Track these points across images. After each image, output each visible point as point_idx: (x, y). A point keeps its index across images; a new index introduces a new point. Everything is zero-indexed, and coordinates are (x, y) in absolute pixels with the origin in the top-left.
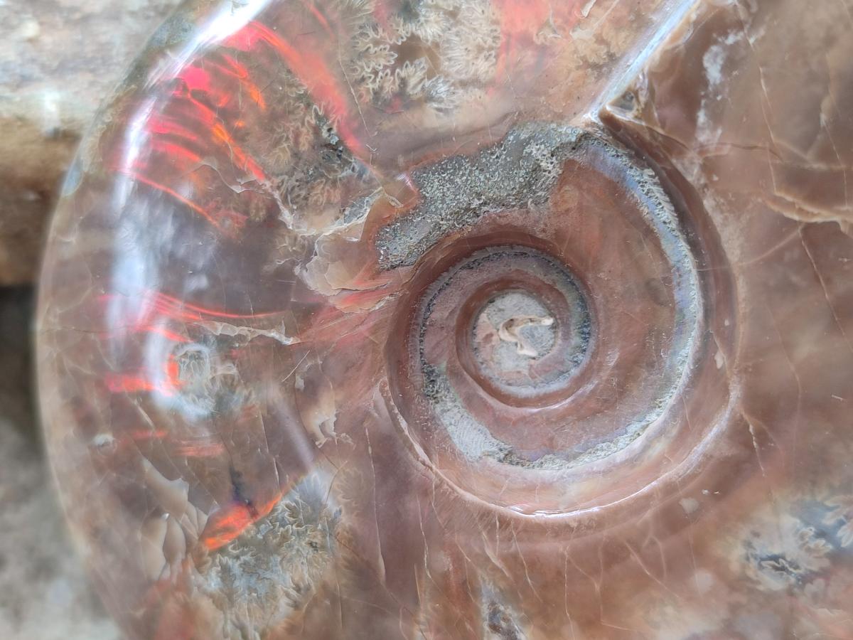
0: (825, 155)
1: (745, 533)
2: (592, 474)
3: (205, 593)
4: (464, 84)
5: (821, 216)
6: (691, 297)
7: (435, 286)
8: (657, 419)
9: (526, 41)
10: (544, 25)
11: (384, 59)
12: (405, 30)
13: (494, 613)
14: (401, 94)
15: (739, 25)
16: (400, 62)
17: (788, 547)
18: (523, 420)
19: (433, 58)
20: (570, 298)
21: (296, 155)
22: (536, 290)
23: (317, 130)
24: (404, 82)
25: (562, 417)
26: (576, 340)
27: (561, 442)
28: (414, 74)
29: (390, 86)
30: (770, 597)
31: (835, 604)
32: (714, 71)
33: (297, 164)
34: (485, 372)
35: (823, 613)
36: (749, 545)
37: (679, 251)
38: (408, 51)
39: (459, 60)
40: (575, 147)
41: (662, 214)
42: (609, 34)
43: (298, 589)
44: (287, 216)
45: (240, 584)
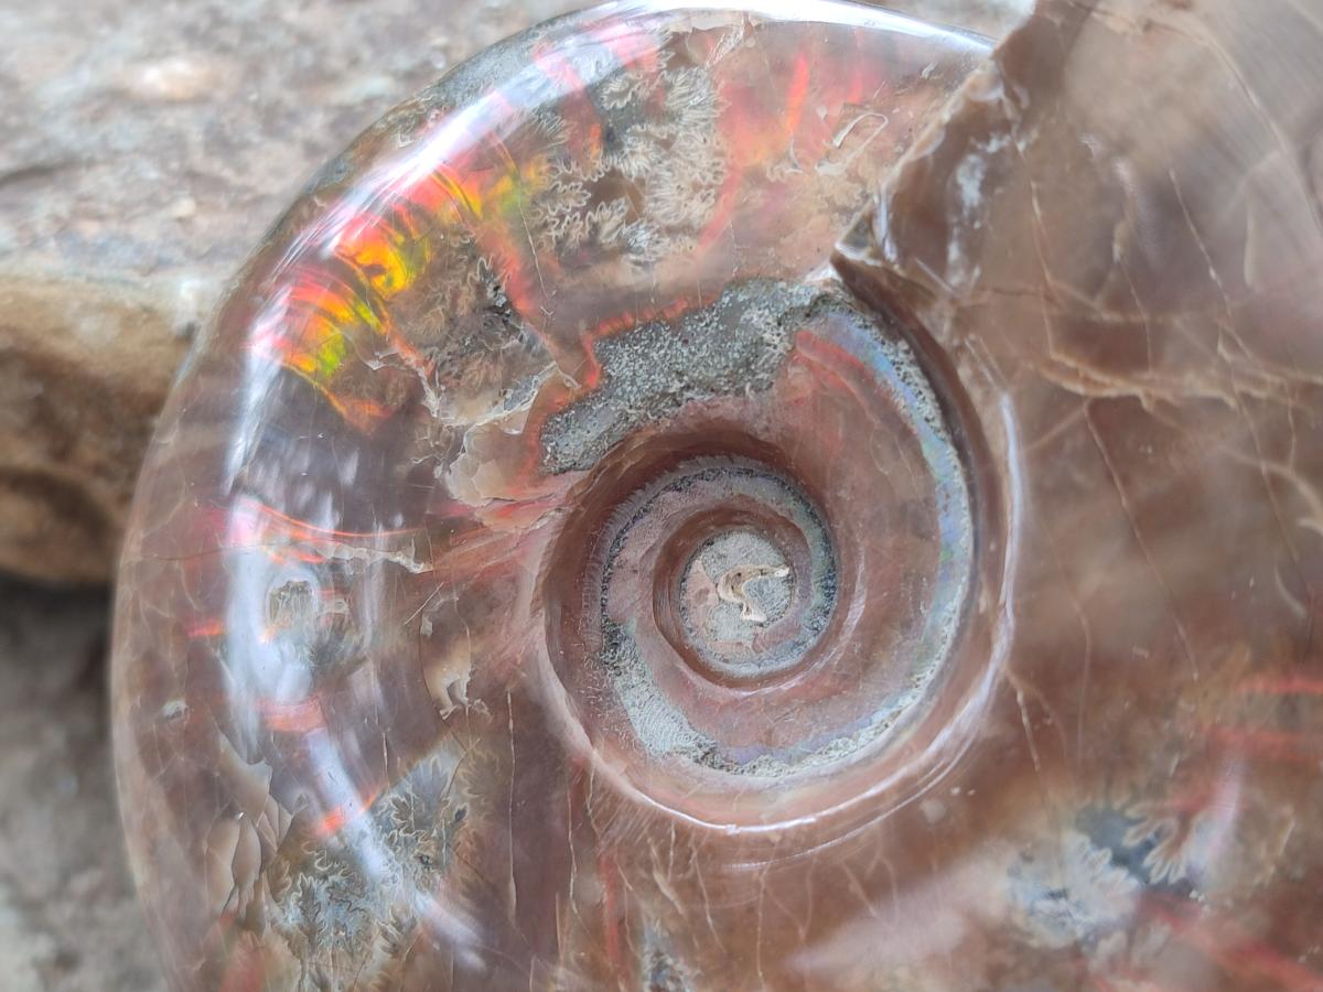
0: (1118, 302)
1: (1013, 854)
2: (816, 778)
3: (279, 931)
4: (670, 231)
5: (1114, 387)
6: (957, 524)
7: (625, 511)
8: (909, 702)
9: (756, 178)
10: (781, 157)
11: (575, 199)
12: (598, 163)
13: (659, 967)
14: (591, 243)
15: (1005, 127)
16: (594, 204)
17: (1071, 880)
18: (734, 704)
19: (636, 199)
20: (812, 535)
21: (452, 321)
23: (480, 289)
24: (596, 228)
25: (786, 701)
26: (818, 598)
27: (782, 735)
28: (610, 218)
29: (578, 233)
30: (1046, 957)
31: (1141, 974)
32: (970, 189)
33: (451, 332)
34: (693, 641)
36: (1017, 874)
37: (941, 457)
38: (606, 190)
39: (670, 199)
40: (810, 313)
41: (918, 406)
42: (867, 169)
43: (398, 926)
44: (432, 401)
45: (325, 917)
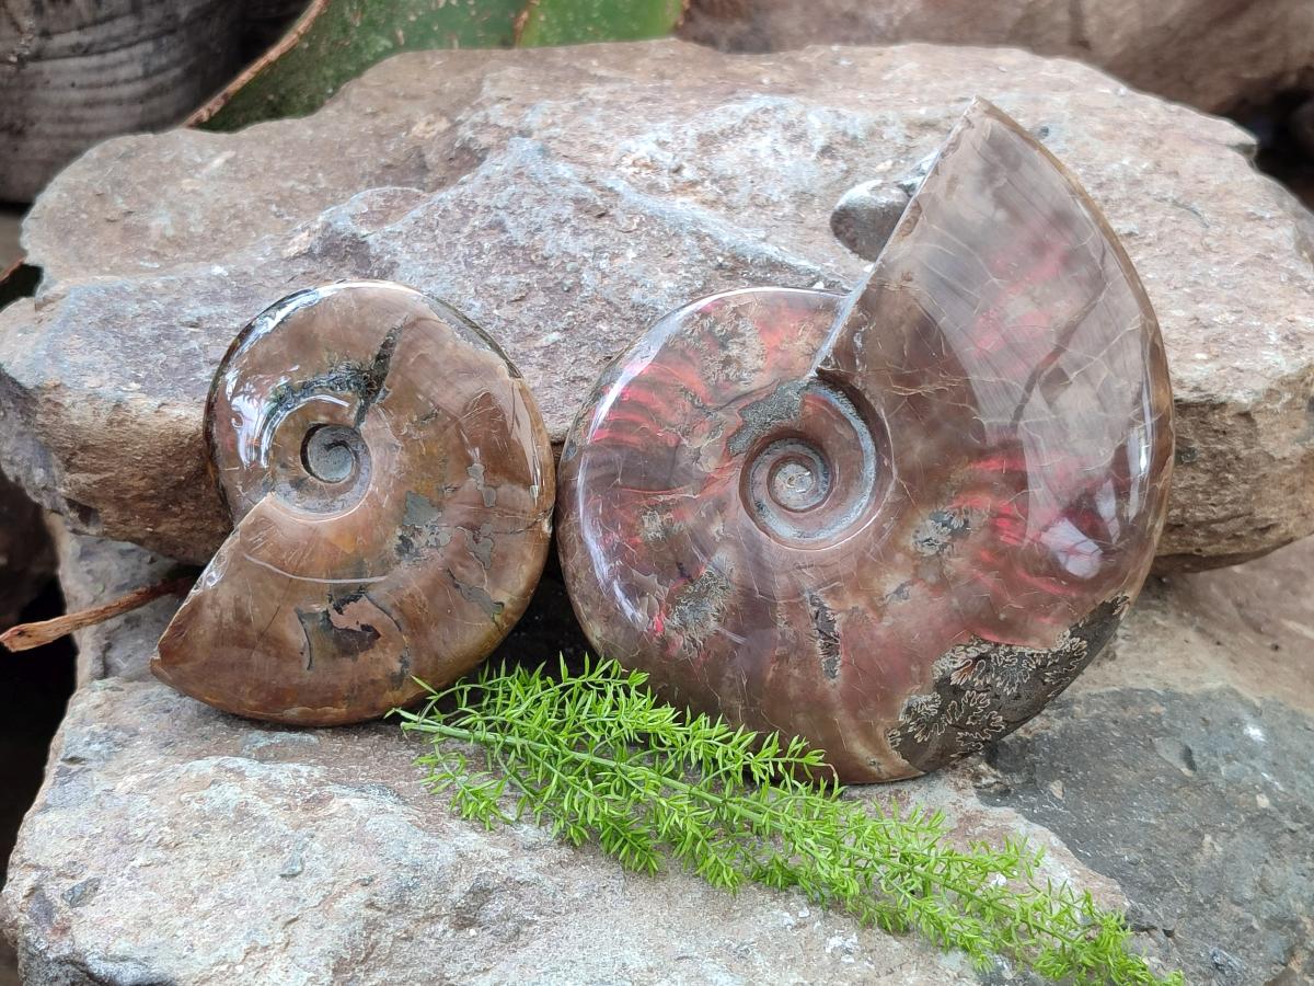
0: (910, 366)
1: (912, 532)
2: (841, 531)
3: (672, 628)
4: (754, 371)
5: (913, 392)
6: (867, 443)
7: (755, 464)
8: (864, 501)
9: (777, 349)
10: (782, 342)
11: (717, 367)
12: (723, 354)
14: (727, 379)
15: (865, 323)
16: (724, 367)
17: (932, 534)
18: (807, 517)
19: (739, 363)
20: (816, 459)
21: (685, 415)
22: (799, 460)
23: (692, 402)
24: (728, 375)
25: (823, 510)
26: (822, 478)
27: (825, 522)
28: (731, 371)
29: (722, 377)
30: (930, 558)
31: (958, 556)
32: (859, 343)
33: (686, 418)
34: (783, 502)
35: (954, 560)
36: (915, 537)
37: (858, 425)
38: (727, 362)
39: (750, 361)
40: (807, 388)
41: (847, 410)
42: (811, 341)
43: (718, 611)
44: (685, 442)
45: (689, 618)
